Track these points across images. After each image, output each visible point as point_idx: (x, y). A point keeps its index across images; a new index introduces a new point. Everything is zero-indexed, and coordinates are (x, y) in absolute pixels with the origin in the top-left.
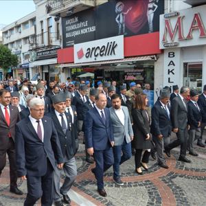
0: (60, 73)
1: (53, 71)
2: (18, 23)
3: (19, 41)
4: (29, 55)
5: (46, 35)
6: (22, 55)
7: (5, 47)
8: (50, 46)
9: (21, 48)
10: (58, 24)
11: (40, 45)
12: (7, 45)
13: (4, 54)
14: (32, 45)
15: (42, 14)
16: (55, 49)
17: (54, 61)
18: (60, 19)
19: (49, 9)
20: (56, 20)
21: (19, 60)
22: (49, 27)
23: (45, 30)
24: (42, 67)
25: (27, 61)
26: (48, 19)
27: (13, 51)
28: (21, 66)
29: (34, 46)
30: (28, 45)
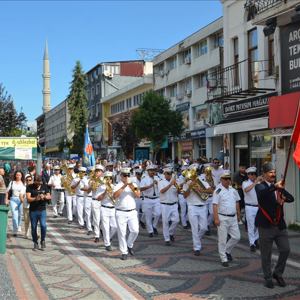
0: (273, 151)
1: (259, 146)
2: (185, 46)
3: (185, 82)
4: (205, 110)
5: (243, 68)
6: (190, 110)
7: (158, 95)
8: (251, 90)
9: (190, 96)
10: (271, 42)
11: (231, 89)
12: (162, 90)
13: (155, 110)
14: (213, 89)
15: (236, 24)
16: (262, 97)
17: (262, 123)
18: (277, 29)
19: (251, 12)
20: (267, 33)
21: (185, 121)
22: (251, 50)
23: (243, 56)
24: (235, 136)
25: (200, 124)
26: (249, 32)
27: (174, 104)
28: (188, 135)
29: (218, 92)
30: (204, 90)
